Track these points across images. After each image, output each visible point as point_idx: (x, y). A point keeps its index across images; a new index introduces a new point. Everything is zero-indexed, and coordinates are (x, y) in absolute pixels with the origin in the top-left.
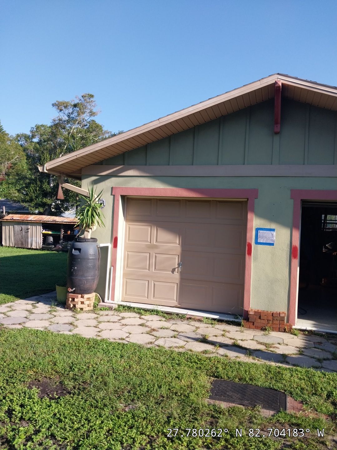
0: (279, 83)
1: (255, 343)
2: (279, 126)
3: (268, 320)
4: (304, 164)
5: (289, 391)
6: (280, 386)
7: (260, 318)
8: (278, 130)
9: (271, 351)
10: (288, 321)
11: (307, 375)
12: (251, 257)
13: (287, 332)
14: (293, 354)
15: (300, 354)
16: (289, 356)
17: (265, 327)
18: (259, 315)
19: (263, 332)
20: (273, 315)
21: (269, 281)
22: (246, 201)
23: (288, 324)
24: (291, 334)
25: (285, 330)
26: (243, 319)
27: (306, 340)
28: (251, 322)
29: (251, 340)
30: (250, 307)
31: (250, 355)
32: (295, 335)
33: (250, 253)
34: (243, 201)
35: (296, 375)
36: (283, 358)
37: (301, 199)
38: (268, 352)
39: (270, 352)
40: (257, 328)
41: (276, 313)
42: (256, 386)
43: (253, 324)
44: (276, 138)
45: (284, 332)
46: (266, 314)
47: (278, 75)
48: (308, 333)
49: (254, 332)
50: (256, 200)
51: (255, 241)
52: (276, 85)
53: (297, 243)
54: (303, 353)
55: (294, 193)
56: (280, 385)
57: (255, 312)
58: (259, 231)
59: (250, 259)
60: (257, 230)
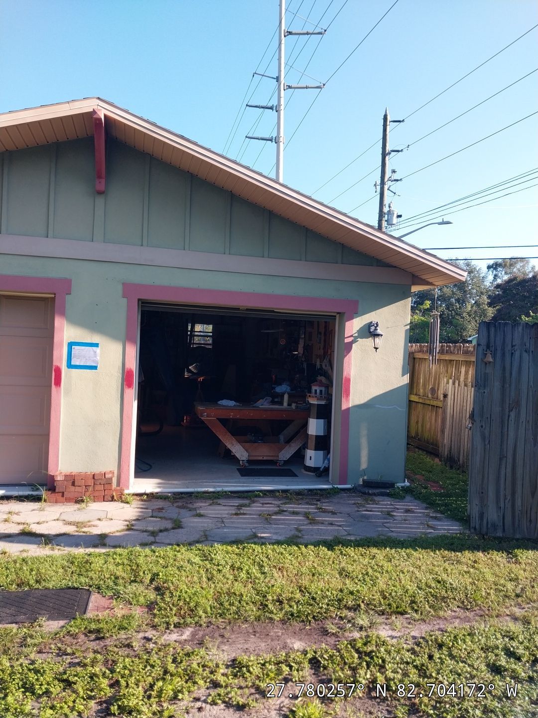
0: (98, 113)
1: (60, 523)
2: (103, 181)
3: (86, 486)
4: (142, 246)
5: (96, 585)
6: (84, 581)
7: (73, 484)
8: (102, 187)
9: (84, 532)
10: (118, 484)
11: (129, 557)
12: (61, 390)
13: (115, 500)
14: (117, 531)
15: (128, 530)
16: (111, 534)
17: (81, 497)
18: (72, 480)
19: (78, 506)
20: (94, 478)
21: (89, 426)
22: (53, 298)
23: (118, 488)
24: (122, 502)
25: (113, 497)
26: (46, 490)
27: (142, 508)
28: (60, 492)
29: (55, 520)
30: (59, 469)
31: (46, 544)
32: (128, 503)
33: (58, 383)
34: (47, 298)
35: (112, 560)
36: (101, 540)
37: (138, 298)
38: (80, 534)
39: (82, 534)
40: (68, 500)
41: (100, 474)
42: (46, 589)
43: (63, 496)
44: (100, 201)
45: (112, 501)
46: (84, 477)
47: (98, 101)
48: (147, 497)
49: (64, 507)
50: (67, 297)
51: (67, 364)
52: (94, 116)
53: (133, 364)
54: (133, 527)
55: (128, 289)
56: (83, 579)
57: (66, 476)
58: (73, 347)
59: (59, 393)
60: (71, 345)
